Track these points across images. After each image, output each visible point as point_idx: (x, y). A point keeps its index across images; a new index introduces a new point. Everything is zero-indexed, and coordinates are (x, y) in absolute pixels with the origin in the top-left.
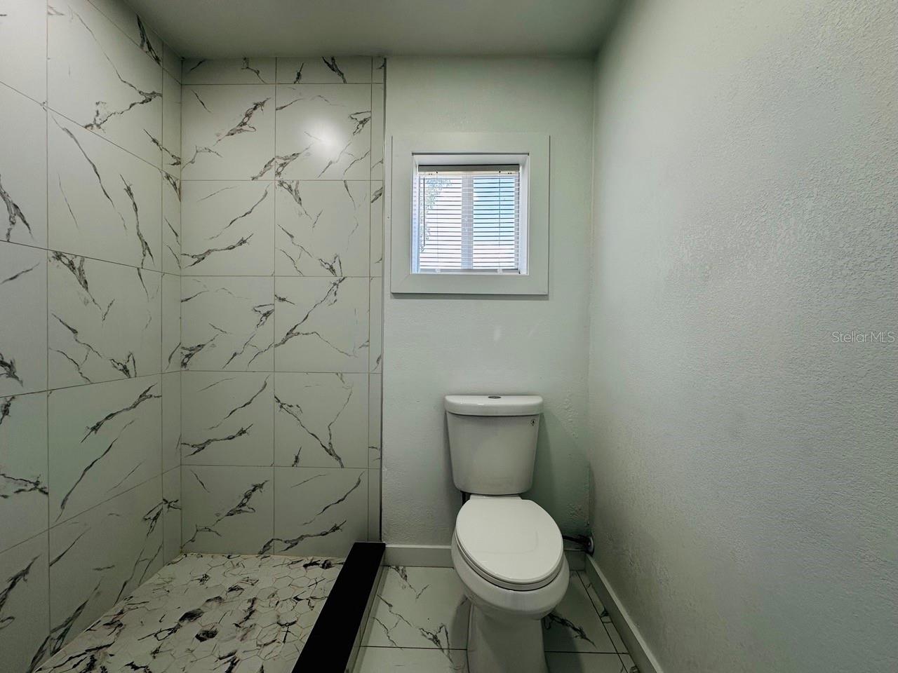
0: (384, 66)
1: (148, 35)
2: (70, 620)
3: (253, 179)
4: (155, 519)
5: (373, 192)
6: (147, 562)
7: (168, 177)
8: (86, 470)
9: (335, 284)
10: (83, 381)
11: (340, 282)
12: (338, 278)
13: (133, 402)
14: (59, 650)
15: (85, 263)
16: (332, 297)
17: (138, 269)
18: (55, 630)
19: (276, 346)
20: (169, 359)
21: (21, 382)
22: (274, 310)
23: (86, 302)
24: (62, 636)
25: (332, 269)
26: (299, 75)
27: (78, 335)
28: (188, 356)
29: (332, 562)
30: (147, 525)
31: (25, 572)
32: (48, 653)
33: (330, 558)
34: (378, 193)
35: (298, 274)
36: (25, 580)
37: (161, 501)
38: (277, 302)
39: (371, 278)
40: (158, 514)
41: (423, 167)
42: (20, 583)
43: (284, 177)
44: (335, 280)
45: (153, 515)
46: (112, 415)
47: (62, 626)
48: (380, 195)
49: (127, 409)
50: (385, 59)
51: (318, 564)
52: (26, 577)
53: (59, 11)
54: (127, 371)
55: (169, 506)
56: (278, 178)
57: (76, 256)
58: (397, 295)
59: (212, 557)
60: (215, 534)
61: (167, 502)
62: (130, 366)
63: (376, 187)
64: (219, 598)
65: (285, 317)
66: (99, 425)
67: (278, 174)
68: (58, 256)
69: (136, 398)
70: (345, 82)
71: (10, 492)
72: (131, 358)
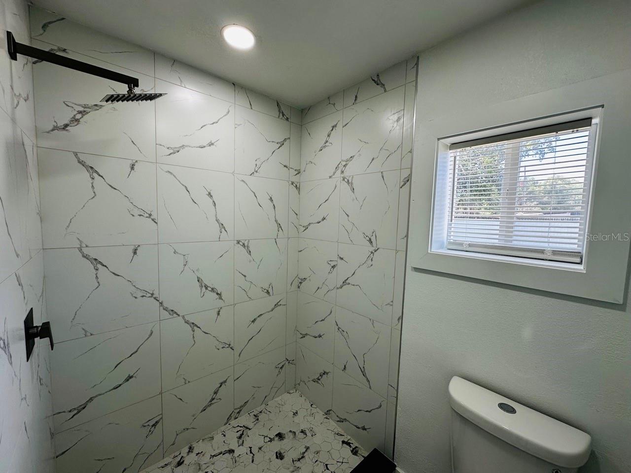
0: (417, 64)
1: (283, 109)
2: (242, 407)
3: (330, 177)
4: (281, 368)
5: (402, 179)
6: (277, 389)
7: (292, 183)
8: (249, 340)
9: (372, 253)
10: (248, 299)
11: (375, 251)
12: (374, 248)
13: (271, 308)
14: (237, 418)
15: (250, 242)
16: (369, 262)
17: (275, 239)
18: (236, 409)
19: (337, 288)
20: (291, 285)
21: (224, 301)
22: (337, 265)
23: (250, 261)
24: (239, 413)
25: (370, 241)
26: (356, 97)
27: (246, 278)
28: (301, 283)
29: (359, 452)
30: (277, 370)
31: (225, 382)
32: (233, 418)
33: (360, 447)
34: (407, 179)
35: (350, 242)
36: (225, 385)
37: (285, 359)
38: (339, 260)
39: (397, 251)
40: (283, 366)
41: (454, 146)
42: (223, 386)
43: (346, 174)
44: (372, 249)
45: (280, 366)
46: (261, 315)
47: (239, 408)
48: (408, 181)
49: (269, 312)
50: (418, 57)
51: (350, 446)
52: (226, 384)
53: (239, 124)
54: (269, 293)
55: (289, 363)
56: (342, 176)
57: (246, 240)
58: (417, 270)
59: (305, 400)
60: (307, 387)
61: (288, 360)
62: (270, 290)
63: (405, 174)
64: (294, 433)
65: (343, 271)
66: (255, 320)
67: (342, 172)
68: (238, 242)
69: (273, 306)
70: (385, 91)
71: (220, 348)
72: (271, 286)
